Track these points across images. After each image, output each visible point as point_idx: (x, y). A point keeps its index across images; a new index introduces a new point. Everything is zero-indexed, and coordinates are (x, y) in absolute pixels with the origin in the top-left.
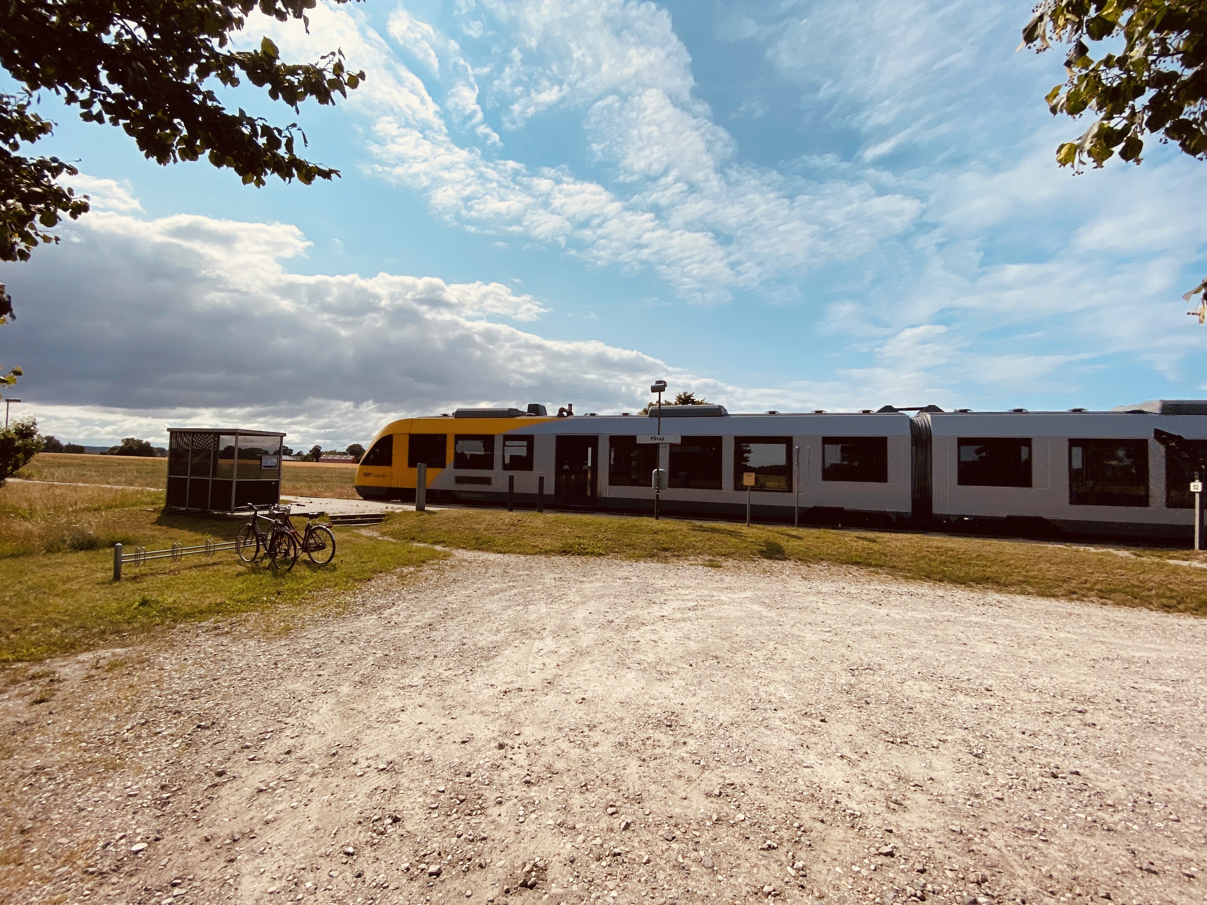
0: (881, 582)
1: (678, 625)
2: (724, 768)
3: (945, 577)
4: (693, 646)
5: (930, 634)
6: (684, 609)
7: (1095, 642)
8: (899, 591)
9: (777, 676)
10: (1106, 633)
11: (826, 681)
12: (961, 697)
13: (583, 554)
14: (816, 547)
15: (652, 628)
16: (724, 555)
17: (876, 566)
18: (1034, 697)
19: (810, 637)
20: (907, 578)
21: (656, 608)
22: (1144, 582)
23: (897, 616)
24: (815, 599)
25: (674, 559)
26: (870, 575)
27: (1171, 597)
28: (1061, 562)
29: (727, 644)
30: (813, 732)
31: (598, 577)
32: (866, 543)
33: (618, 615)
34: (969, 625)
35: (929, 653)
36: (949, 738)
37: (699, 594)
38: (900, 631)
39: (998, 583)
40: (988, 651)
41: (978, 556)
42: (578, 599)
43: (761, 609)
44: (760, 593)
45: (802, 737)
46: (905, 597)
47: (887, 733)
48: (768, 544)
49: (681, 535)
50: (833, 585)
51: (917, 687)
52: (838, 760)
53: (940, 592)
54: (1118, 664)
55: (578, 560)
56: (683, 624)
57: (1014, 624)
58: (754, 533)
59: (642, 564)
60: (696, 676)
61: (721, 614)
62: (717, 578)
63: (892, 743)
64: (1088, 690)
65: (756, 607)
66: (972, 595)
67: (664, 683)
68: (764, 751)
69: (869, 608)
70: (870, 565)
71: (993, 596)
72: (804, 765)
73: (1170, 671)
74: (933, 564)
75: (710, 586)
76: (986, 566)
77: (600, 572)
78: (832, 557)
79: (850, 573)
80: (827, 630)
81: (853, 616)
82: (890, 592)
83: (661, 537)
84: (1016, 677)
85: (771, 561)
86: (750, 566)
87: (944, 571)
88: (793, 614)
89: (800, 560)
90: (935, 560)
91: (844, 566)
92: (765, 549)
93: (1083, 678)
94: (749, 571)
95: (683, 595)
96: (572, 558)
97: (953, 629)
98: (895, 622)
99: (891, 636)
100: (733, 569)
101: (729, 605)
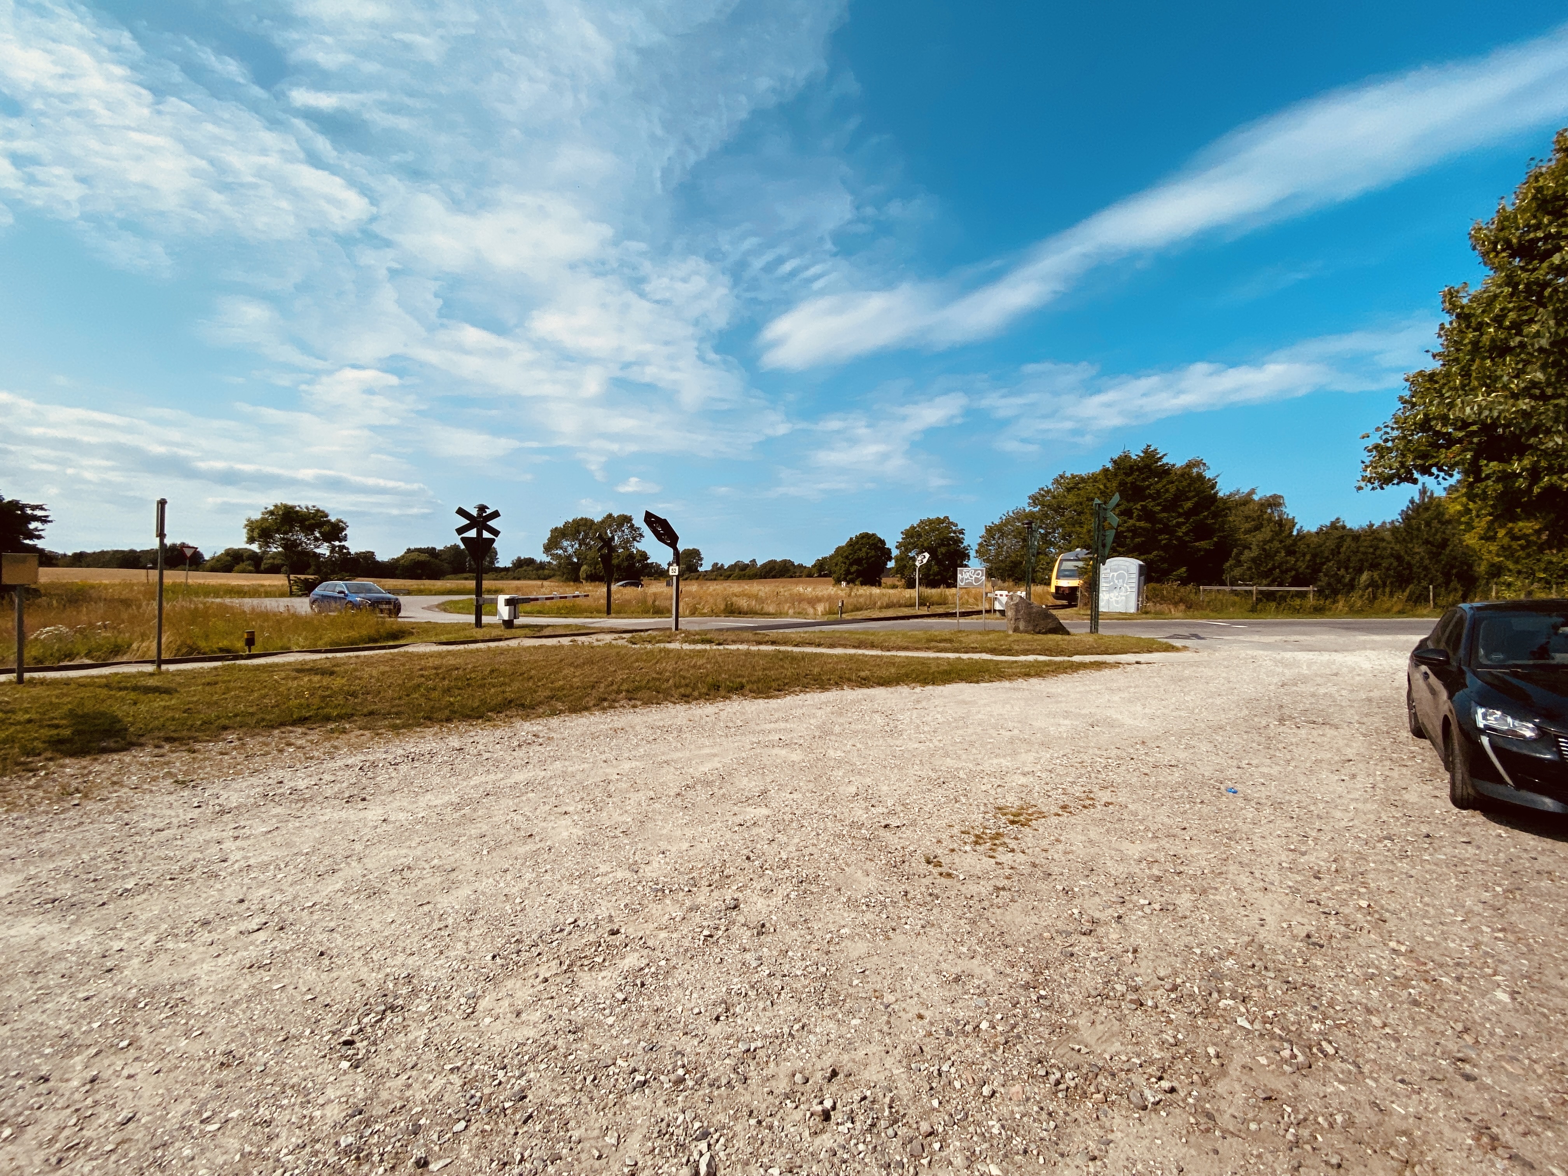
0: (355, 748)
5: (470, 838)
7: (661, 765)
8: (390, 757)
14: (209, 705)
17: (340, 717)
18: (673, 910)
20: (395, 728)
22: (661, 673)
23: (402, 816)
24: (214, 833)
26: (328, 739)
27: (687, 685)
28: (584, 664)
32: (316, 678)
34: (518, 790)
35: (486, 884)
38: (418, 852)
39: (523, 706)
40: (566, 835)
41: (492, 671)
44: (42, 869)
46: (403, 768)
48: (78, 718)
50: (254, 780)
51: (506, 1006)
53: (454, 742)
54: (702, 792)
57: (572, 768)
58: (35, 699)
64: (708, 853)
66: (498, 733)
69: (343, 814)
70: (328, 719)
71: (526, 728)
74: (435, 695)
76: (503, 684)
78: (248, 720)
79: (289, 744)
82: (374, 765)
85: (86, 761)
86: (20, 787)
87: (452, 704)
88: (149, 910)
89: (168, 740)
91: (276, 732)
92: (67, 732)
97: (501, 809)
98: (402, 834)
99: (406, 873)
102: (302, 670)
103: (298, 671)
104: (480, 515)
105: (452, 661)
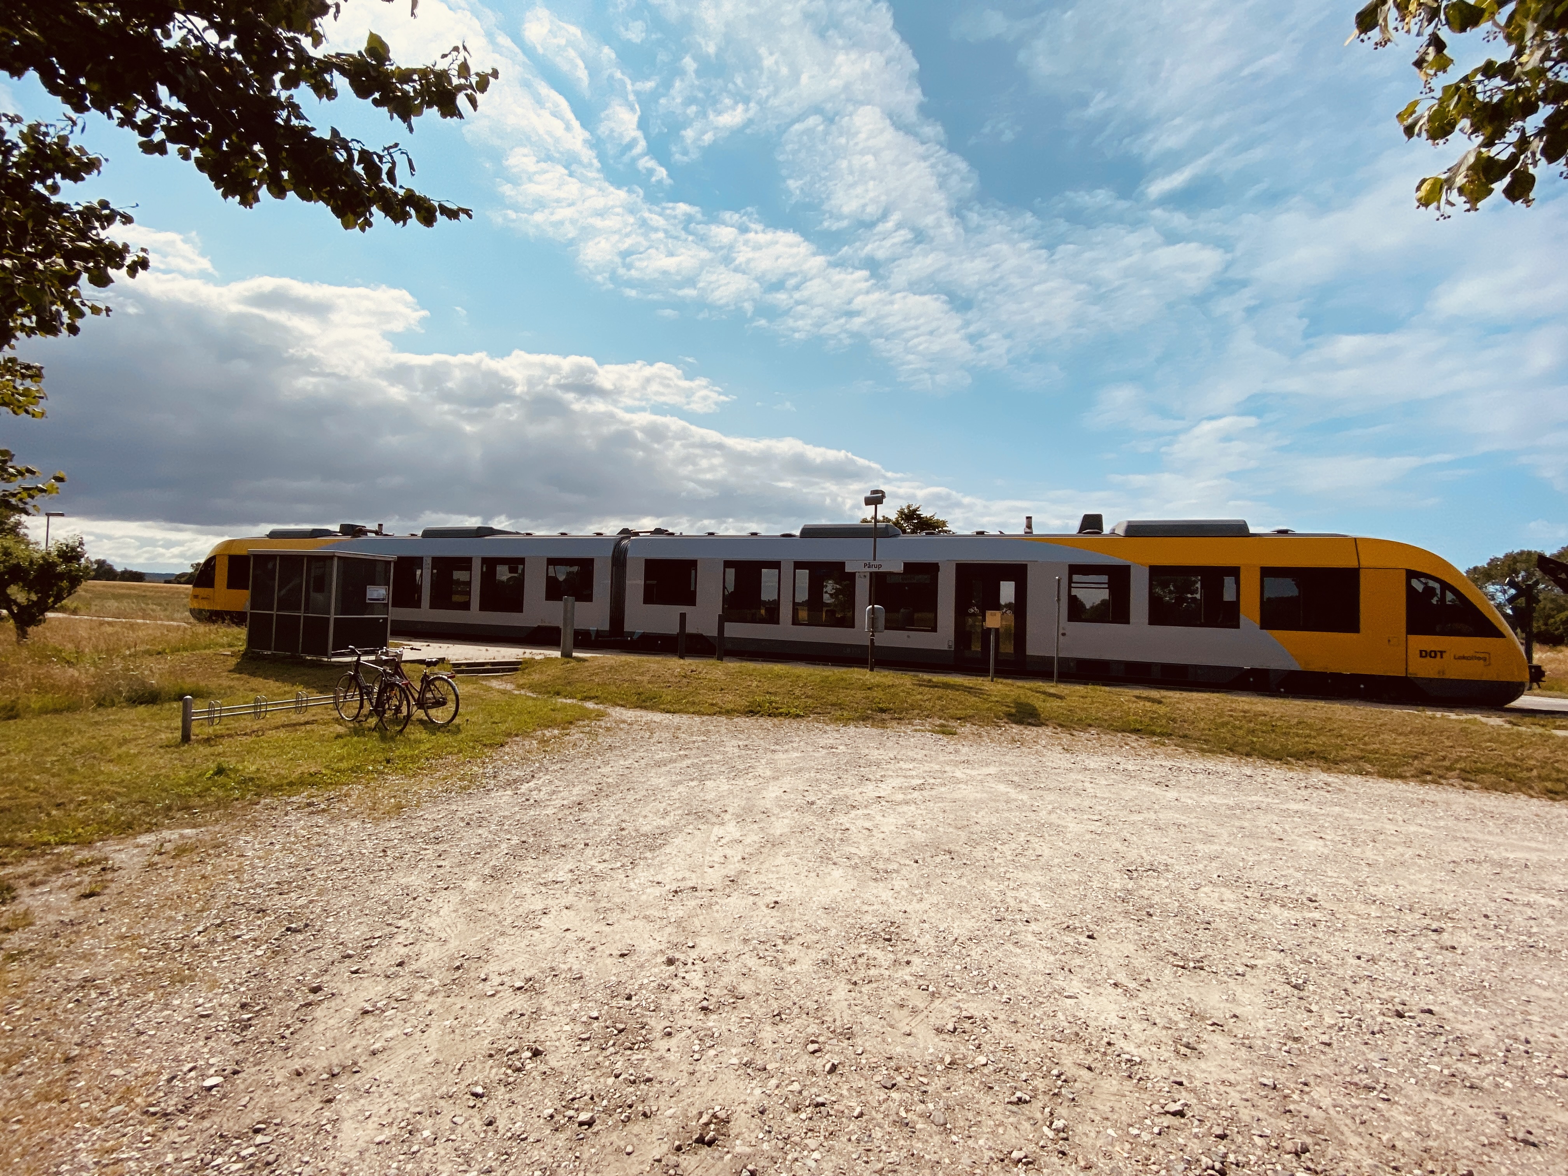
0: (1168, 756)
1: (899, 809)
2: (959, 996)
3: (1255, 750)
4: (919, 836)
5: (1233, 826)
6: (907, 788)
7: (1455, 838)
8: (1193, 768)
9: (1029, 877)
10: (1470, 826)
11: (1095, 884)
12: (1275, 909)
13: (776, 716)
14: (1082, 709)
15: (866, 812)
16: (959, 719)
17: (1162, 734)
18: (1374, 911)
19: (1073, 827)
20: (1202, 751)
21: (871, 786)
22: (1522, 760)
23: (1190, 802)
24: (1080, 777)
25: (894, 723)
26: (1153, 747)
27: (1558, 780)
28: (1411, 732)
29: (963, 835)
30: (1077, 951)
31: (795, 745)
32: (1148, 704)
33: (820, 795)
34: (1286, 814)
35: (1232, 850)
36: (1259, 962)
37: (927, 769)
38: (1194, 821)
39: (1325, 759)
40: (1312, 848)
41: (1299, 723)
42: (768, 773)
43: (1008, 790)
44: (1007, 769)
45: (1063, 958)
46: (1200, 777)
47: (1176, 954)
48: (1019, 705)
49: (903, 691)
50: (1104, 759)
51: (1217, 895)
52: (1111, 989)
53: (1247, 771)
54: (1486, 868)
55: (768, 723)
56: (905, 808)
57: (1348, 813)
58: (999, 691)
59: (852, 730)
60: (922, 876)
61: (957, 795)
62: (951, 748)
63: (1183, 967)
64: (1446, 901)
65: (1002, 788)
66: (1291, 774)
67: (881, 884)
68: (1013, 975)
69: (1152, 790)
70: (1153, 734)
71: (1318, 776)
72: (1066, 994)
73: (1556, 878)
74: (1240, 733)
75: (942, 759)
76: (1309, 736)
77: (797, 739)
78: (1104, 723)
79: (1127, 744)
80: (1096, 818)
81: (1131, 800)
82: (1180, 769)
83: (877, 694)
84: (1349, 883)
85: (1021, 728)
86: (995, 733)
87: (1253, 742)
88: (1051, 797)
89: (1061, 725)
90: (1240, 728)
91: (1119, 735)
92: (1013, 711)
93: (1439, 886)
94: (992, 741)
95: (906, 770)
96: (761, 720)
97: (1263, 820)
98: (1186, 809)
99: (1182, 828)
100: (971, 737)
101: (966, 783)
103: (1137, 697)
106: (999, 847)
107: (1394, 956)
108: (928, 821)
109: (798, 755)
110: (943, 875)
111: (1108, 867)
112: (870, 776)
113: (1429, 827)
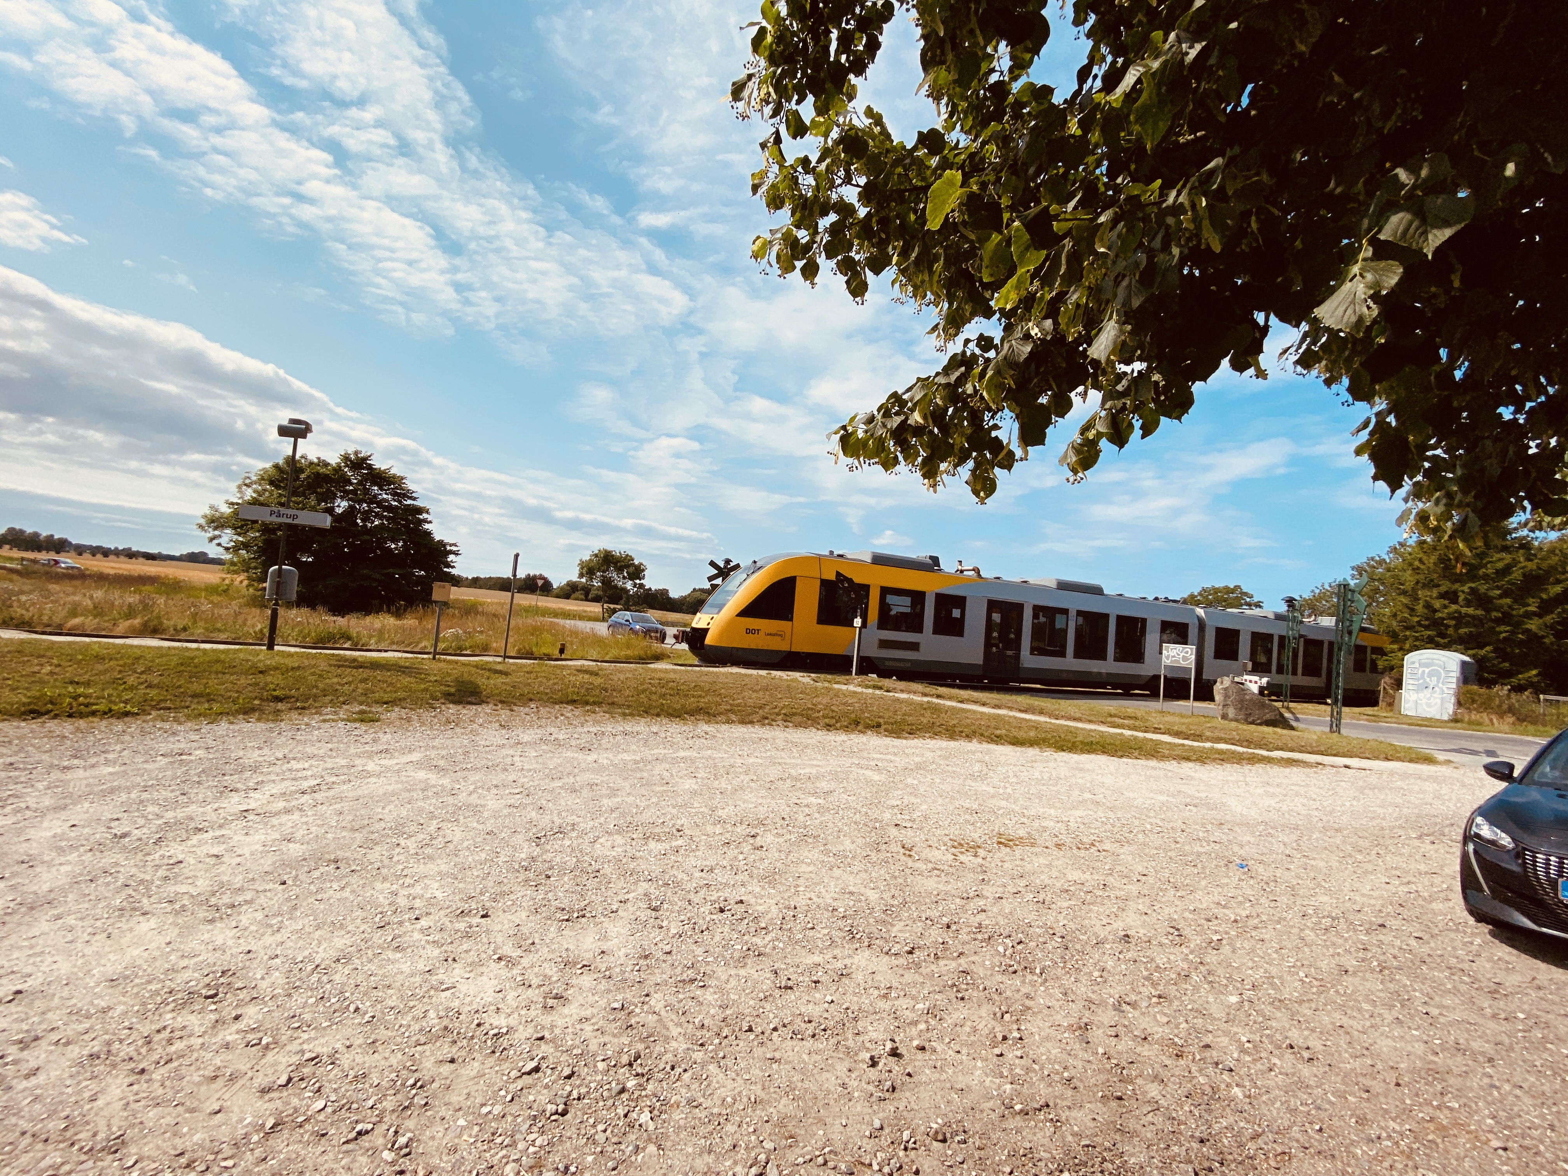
0: (596, 722)
1: (275, 821)
2: (305, 1036)
3: (662, 710)
4: (295, 850)
5: (635, 778)
6: (292, 793)
7: (775, 763)
8: (614, 731)
9: (431, 868)
10: (783, 754)
11: (503, 858)
12: (652, 844)
13: (82, 715)
14: (526, 684)
15: (218, 833)
16: (386, 703)
17: (594, 703)
18: (718, 829)
19: (492, 803)
20: (624, 715)
21: (235, 798)
22: (816, 705)
23: (605, 761)
24: (511, 752)
25: (294, 715)
26: (585, 716)
28: (761, 688)
29: (359, 837)
30: (467, 936)
31: (111, 756)
32: (586, 676)
33: (141, 821)
34: (675, 761)
35: (631, 799)
36: (631, 896)
37: (329, 765)
38: (605, 779)
39: (708, 714)
40: (687, 787)
42: (47, 802)
43: (430, 776)
44: (433, 754)
45: (450, 948)
46: (618, 738)
47: (563, 909)
48: (459, 683)
49: (313, 674)
50: (538, 731)
51: (609, 843)
52: (493, 965)
53: (655, 729)
54: (789, 783)
55: (67, 727)
56: (284, 818)
57: (716, 755)
58: (440, 669)
59: (222, 727)
60: (289, 899)
61: (364, 791)
62: (368, 738)
63: (567, 920)
64: (762, 812)
65: (422, 775)
66: (684, 728)
67: (219, 925)
68: (384, 986)
69: (576, 755)
70: (587, 703)
71: (704, 727)
72: (443, 987)
73: (824, 784)
74: (654, 697)
75: (352, 751)
76: (700, 696)
77: (118, 747)
78: (543, 697)
79: (562, 715)
80: (517, 791)
81: (555, 768)
82: (603, 733)
83: (275, 679)
84: (706, 810)
85: (460, 707)
86: (427, 715)
87: (663, 705)
88: (474, 777)
89: (502, 702)
90: (655, 693)
91: (557, 707)
92: (453, 690)
93: (760, 800)
94: (423, 724)
95: (297, 770)
96: (52, 725)
97: (659, 768)
98: (601, 769)
99: (594, 787)
100: (397, 723)
101: (379, 776)
102: (581, 670)
103: (578, 671)
104: (725, 567)
105: (672, 676)
106: (403, 843)
107: (725, 863)
108: (313, 829)
109: (117, 768)
110: (320, 890)
111: (519, 839)
112: (239, 785)
113: (761, 758)
